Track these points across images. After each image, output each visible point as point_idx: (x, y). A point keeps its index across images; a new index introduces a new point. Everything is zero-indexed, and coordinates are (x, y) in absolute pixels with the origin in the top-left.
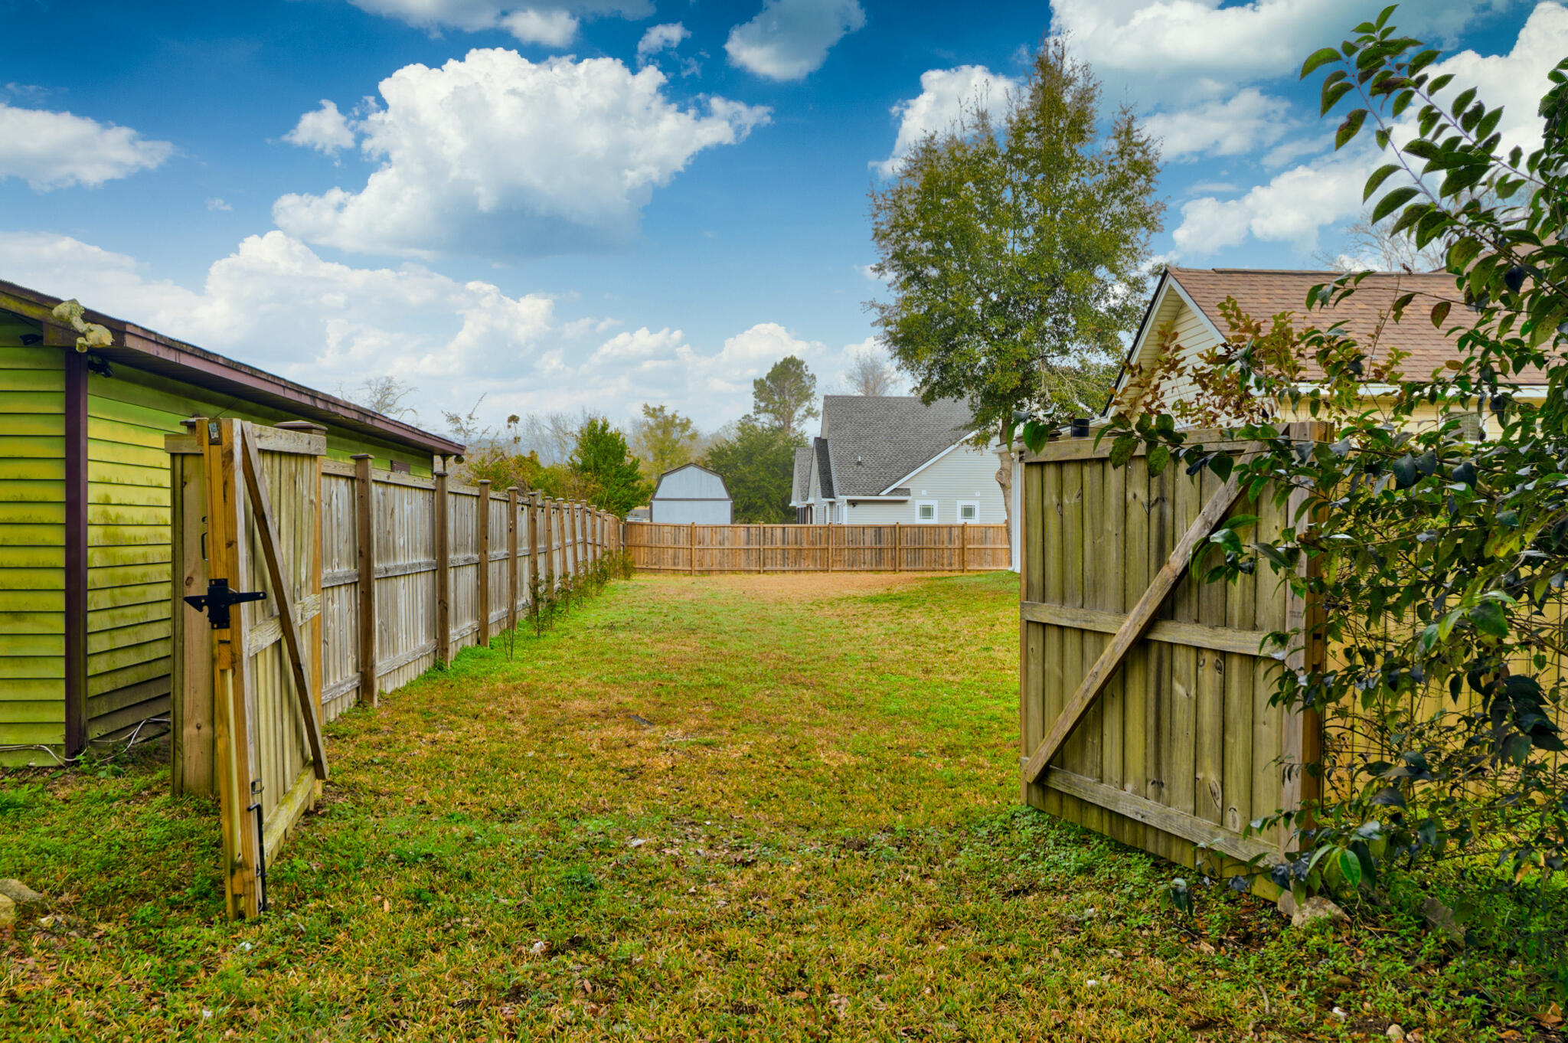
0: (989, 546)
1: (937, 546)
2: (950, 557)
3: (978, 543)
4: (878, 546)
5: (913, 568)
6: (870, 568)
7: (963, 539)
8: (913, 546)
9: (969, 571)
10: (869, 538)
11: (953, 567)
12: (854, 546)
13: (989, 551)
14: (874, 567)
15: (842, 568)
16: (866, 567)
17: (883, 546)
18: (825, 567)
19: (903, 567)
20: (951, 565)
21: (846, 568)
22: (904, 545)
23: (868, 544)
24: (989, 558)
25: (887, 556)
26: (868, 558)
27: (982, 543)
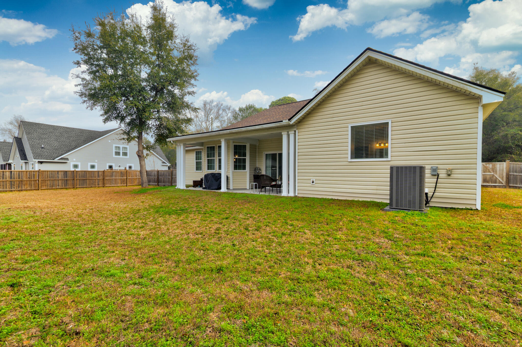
0: (114, 178)
1: (93, 178)
2: (98, 182)
3: (109, 177)
4: (66, 179)
5: (82, 187)
6: (61, 187)
7: (104, 175)
8: (82, 178)
9: (106, 187)
10: (61, 176)
11: (100, 186)
12: (53, 179)
13: (113, 180)
14: (63, 187)
15: (46, 188)
16: (59, 187)
17: (68, 179)
18: (37, 188)
19: (77, 187)
20: (99, 185)
21: (49, 188)
22: (78, 178)
23: (60, 178)
24: (114, 182)
25: (70, 182)
26: (60, 184)
27: (111, 177)
